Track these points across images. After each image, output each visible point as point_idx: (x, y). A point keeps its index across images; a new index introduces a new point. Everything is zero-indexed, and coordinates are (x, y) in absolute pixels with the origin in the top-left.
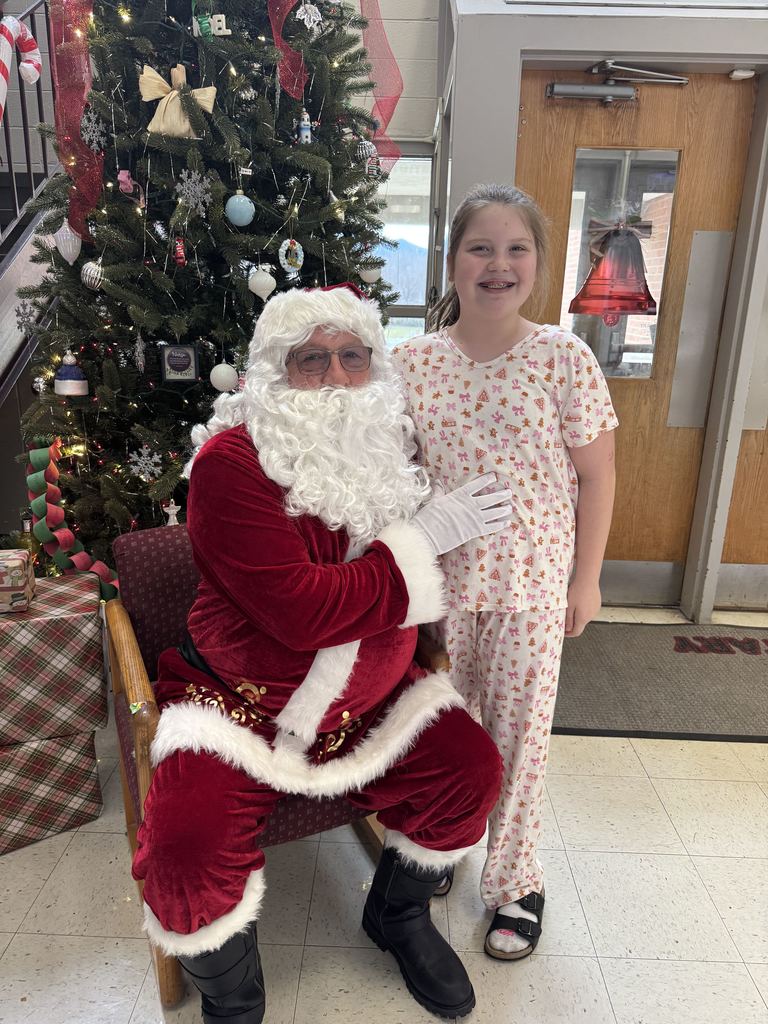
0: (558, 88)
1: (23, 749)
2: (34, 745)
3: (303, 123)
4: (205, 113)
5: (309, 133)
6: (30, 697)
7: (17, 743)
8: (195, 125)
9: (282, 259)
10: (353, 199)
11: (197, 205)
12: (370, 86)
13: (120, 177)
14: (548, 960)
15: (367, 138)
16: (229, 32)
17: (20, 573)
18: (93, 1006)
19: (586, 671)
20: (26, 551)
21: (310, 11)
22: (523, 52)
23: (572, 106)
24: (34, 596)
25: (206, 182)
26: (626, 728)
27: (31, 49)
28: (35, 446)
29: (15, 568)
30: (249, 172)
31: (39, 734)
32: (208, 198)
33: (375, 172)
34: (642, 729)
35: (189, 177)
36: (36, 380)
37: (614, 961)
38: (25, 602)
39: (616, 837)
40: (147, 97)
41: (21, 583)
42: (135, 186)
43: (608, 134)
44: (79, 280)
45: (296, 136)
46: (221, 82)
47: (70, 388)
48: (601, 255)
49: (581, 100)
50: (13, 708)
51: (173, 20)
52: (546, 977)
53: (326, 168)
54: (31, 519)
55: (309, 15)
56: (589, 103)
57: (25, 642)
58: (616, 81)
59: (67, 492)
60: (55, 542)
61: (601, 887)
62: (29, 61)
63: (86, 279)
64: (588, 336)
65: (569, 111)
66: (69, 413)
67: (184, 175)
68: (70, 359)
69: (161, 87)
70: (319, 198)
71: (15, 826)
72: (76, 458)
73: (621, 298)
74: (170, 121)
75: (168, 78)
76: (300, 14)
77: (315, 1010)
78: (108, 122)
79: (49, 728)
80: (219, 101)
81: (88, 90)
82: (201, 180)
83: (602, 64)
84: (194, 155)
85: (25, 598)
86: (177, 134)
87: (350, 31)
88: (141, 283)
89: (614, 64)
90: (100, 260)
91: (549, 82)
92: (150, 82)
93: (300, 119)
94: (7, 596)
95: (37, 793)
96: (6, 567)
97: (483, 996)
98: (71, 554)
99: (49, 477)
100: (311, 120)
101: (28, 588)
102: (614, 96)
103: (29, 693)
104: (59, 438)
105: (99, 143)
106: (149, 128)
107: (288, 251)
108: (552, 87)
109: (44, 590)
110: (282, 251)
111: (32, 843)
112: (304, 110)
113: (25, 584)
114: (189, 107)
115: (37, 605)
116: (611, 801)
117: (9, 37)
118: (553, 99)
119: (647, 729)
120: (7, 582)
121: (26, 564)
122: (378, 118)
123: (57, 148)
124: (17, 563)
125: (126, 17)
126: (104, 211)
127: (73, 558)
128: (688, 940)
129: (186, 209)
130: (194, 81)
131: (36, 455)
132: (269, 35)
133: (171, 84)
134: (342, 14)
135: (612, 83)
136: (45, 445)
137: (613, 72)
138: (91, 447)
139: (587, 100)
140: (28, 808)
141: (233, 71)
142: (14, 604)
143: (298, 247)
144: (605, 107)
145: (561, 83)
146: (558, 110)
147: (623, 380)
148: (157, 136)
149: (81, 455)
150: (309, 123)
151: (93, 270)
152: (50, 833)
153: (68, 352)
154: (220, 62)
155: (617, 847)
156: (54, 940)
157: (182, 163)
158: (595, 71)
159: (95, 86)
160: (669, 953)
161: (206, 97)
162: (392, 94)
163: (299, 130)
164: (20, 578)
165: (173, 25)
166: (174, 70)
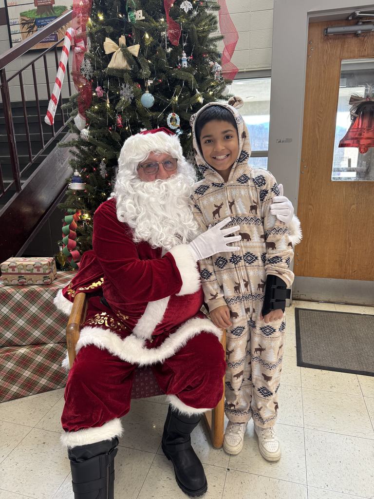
0: (330, 30)
1: (47, 346)
2: (52, 345)
3: (183, 58)
4: (134, 56)
5: (186, 62)
6: (49, 323)
7: (45, 344)
8: (130, 63)
9: (169, 123)
10: (211, 93)
11: (128, 99)
12: (221, 38)
13: (97, 90)
14: (279, 482)
15: (220, 63)
16: (144, 18)
17: (47, 267)
18: (56, 465)
19: (341, 337)
20: (52, 258)
21: (186, 4)
22: (309, 13)
23: (338, 39)
24: (56, 279)
25: (132, 88)
26: (355, 369)
27: (81, 41)
28: (68, 214)
29: (45, 265)
30: (152, 82)
31: (54, 340)
32: (132, 96)
33: (219, 79)
34: (365, 370)
35: (125, 87)
36: (70, 185)
37: (317, 489)
38: (49, 280)
39: (335, 425)
40: (107, 53)
41: (47, 272)
42: (104, 93)
43: (359, 51)
44: (80, 137)
45: (179, 64)
46: (142, 42)
47: (76, 186)
48: (357, 115)
49: (343, 34)
50: (43, 328)
51: (121, 16)
52: (275, 490)
53: (191, 77)
54: (62, 246)
55: (186, 6)
56: (348, 36)
57: (47, 298)
58: (363, 22)
59: (79, 234)
60: (71, 256)
61: (319, 450)
62: (79, 47)
63: (82, 137)
64: (367, 163)
65: (337, 41)
66: (79, 199)
67: (123, 86)
68: (77, 173)
69: (114, 47)
70: (189, 93)
71: (43, 381)
72: (87, 221)
73: (368, 138)
74: (118, 62)
75: (118, 43)
76: (182, 6)
77: (153, 485)
78: (94, 66)
79: (58, 339)
80: (141, 51)
81: (88, 51)
82: (130, 87)
83: (354, 14)
84: (127, 76)
85: (50, 279)
86: (121, 68)
87: (208, 12)
88: (106, 138)
89: (360, 13)
90: (88, 128)
91: (326, 28)
92: (109, 45)
93: (181, 56)
94: (42, 277)
95: (53, 367)
96: (41, 264)
97: (239, 493)
98: (78, 262)
99: (71, 228)
100: (187, 57)
101: (52, 274)
102: (362, 30)
103: (49, 321)
104: (80, 211)
105: (90, 76)
106: (109, 66)
107: (172, 119)
108: (327, 29)
109: (60, 276)
110: (169, 118)
111: (51, 390)
112: (184, 51)
113: (50, 273)
114: (127, 55)
115: (55, 282)
116: (337, 406)
117: (70, 37)
118: (328, 36)
119: (369, 371)
120: (42, 271)
121: (50, 264)
122: (226, 54)
123: (74, 80)
124: (46, 263)
125: (101, 17)
126: (96, 107)
127: (78, 264)
128: (364, 486)
129: (124, 101)
130: (129, 43)
131: (68, 218)
132: (165, 18)
133: (119, 45)
134: (207, 4)
135: (361, 23)
136: (73, 213)
137: (360, 18)
138: (91, 215)
139: (347, 34)
140: (49, 374)
141: (147, 36)
142: (45, 281)
143: (177, 116)
144: (357, 37)
145: (332, 27)
146: (330, 42)
147: (370, 182)
148: (112, 70)
149: (90, 219)
150: (186, 58)
151: (85, 132)
152: (59, 387)
153: (76, 170)
154: (142, 33)
155: (334, 430)
156: (48, 433)
157: (122, 80)
158: (350, 18)
159: (91, 51)
160: (350, 490)
161: (135, 49)
162: (232, 41)
163: (181, 61)
164: (47, 269)
165: (120, 18)
166: (120, 39)
